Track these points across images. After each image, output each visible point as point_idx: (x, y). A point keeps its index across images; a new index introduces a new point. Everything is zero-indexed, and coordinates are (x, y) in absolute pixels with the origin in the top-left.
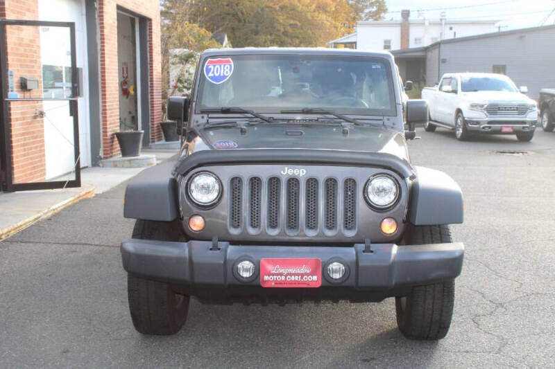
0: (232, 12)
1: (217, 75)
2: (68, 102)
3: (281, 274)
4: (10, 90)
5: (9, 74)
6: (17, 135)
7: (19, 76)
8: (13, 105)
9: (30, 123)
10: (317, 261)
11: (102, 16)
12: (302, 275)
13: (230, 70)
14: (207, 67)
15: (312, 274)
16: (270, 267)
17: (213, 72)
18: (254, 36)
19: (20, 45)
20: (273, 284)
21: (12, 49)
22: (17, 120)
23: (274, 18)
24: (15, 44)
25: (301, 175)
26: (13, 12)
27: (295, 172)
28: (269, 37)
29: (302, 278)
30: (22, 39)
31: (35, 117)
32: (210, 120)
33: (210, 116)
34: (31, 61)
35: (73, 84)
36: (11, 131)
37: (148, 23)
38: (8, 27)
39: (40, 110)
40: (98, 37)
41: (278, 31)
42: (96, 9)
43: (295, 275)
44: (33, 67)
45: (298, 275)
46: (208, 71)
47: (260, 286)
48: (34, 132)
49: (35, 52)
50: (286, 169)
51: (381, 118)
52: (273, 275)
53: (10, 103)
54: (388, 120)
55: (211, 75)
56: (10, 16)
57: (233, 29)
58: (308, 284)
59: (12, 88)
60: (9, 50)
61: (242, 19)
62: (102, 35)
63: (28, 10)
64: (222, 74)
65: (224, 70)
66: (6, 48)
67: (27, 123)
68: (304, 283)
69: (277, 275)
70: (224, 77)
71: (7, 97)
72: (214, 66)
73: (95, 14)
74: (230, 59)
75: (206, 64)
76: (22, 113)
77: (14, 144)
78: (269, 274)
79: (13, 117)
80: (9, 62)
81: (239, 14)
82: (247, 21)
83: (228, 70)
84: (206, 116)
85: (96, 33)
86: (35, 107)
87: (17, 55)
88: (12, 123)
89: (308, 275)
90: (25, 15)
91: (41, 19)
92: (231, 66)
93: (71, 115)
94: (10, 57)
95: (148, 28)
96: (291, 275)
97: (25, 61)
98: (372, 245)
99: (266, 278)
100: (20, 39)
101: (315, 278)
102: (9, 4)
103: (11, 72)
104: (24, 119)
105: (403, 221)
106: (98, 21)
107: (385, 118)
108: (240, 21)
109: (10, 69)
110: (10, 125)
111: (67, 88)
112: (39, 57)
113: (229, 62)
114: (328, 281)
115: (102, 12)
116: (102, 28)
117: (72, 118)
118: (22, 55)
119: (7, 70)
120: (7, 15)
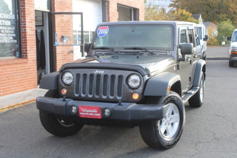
0: (207, 3)
1: (102, 33)
2: (80, 46)
3: (86, 112)
4: (56, 41)
5: (56, 34)
6: (59, 60)
7: (61, 36)
8: (57, 48)
9: (66, 55)
10: (99, 108)
11: (109, 9)
12: (94, 113)
13: (107, 31)
14: (99, 30)
15: (98, 113)
16: (82, 109)
17: (100, 32)
18: (217, 15)
19: (62, 22)
20: (84, 116)
21: (58, 24)
22: (59, 54)
23: (228, 5)
24: (59, 22)
25: (102, 73)
26: (59, 9)
27: (100, 72)
28: (225, 15)
29: (94, 114)
30: (63, 20)
31: (69, 53)
32: (97, 52)
33: (97, 50)
34: (68, 29)
35: (82, 39)
36: (56, 58)
37: (137, 11)
38: (56, 16)
39: (72, 50)
40: (107, 18)
41: (231, 12)
42: (106, 6)
43: (91, 113)
44: (69, 31)
45: (93, 113)
46: (99, 31)
47: (79, 116)
48: (68, 59)
49: (70, 25)
50: (97, 71)
51: (166, 51)
52: (84, 112)
53: (56, 47)
54: (169, 52)
55: (99, 33)
56: (57, 11)
57: (207, 11)
58: (96, 117)
59: (57, 40)
60: (56, 25)
61: (212, 6)
62: (109, 17)
63: (67, 8)
64: (104, 33)
65: (105, 31)
66: (55, 24)
67: (64, 55)
68: (95, 116)
69: (85, 112)
70: (104, 34)
71: (55, 44)
72: (101, 30)
73: (106, 8)
74: (108, 27)
75: (98, 29)
76: (62, 51)
77: (57, 64)
78: (82, 112)
79: (57, 52)
80: (56, 30)
81: (211, 4)
82: (214, 8)
83: (106, 31)
84: (95, 50)
85: (106, 16)
86: (69, 48)
87: (60, 26)
88: (57, 55)
89: (96, 113)
90: (65, 10)
91: (73, 11)
92: (107, 29)
93: (81, 52)
94: (56, 28)
95: (137, 13)
96: (90, 113)
97: (65, 29)
98: (122, 103)
99: (81, 113)
100: (62, 20)
101: (99, 115)
102: (57, 6)
103: (57, 34)
104: (63, 53)
105: (141, 94)
106: (107, 11)
107: (168, 51)
108: (211, 8)
109: (56, 33)
110: (56, 56)
111: (78, 40)
112: (72, 27)
113: (107, 28)
114: (104, 116)
115: (109, 7)
116: (109, 14)
117: (81, 53)
118: (63, 27)
119: (55, 33)
120: (55, 10)
